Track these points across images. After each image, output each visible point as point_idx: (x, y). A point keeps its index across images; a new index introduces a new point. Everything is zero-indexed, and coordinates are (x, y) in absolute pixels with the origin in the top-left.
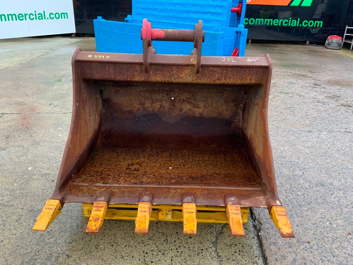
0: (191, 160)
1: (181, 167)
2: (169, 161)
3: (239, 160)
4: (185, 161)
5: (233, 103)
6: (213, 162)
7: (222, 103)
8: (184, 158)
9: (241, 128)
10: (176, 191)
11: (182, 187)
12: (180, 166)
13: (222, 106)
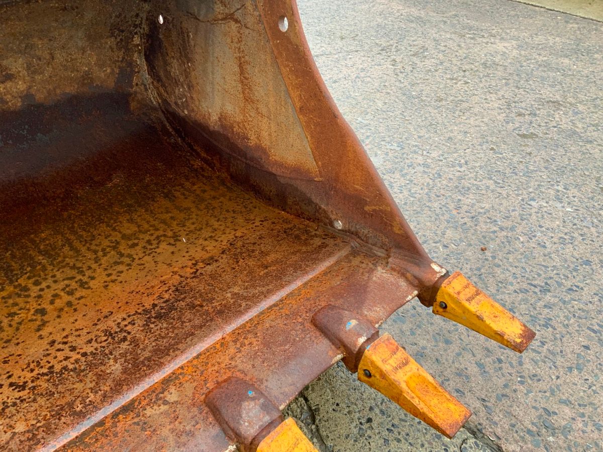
0: (90, 255)
1: (78, 295)
2: (19, 296)
3: (213, 193)
4: (73, 267)
5: (113, 39)
6: (157, 230)
7: (80, 44)
8: (60, 259)
9: (157, 106)
10: (166, 403)
11: (167, 371)
12: (71, 293)
13: (83, 54)
